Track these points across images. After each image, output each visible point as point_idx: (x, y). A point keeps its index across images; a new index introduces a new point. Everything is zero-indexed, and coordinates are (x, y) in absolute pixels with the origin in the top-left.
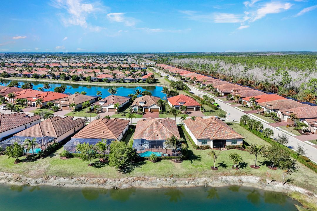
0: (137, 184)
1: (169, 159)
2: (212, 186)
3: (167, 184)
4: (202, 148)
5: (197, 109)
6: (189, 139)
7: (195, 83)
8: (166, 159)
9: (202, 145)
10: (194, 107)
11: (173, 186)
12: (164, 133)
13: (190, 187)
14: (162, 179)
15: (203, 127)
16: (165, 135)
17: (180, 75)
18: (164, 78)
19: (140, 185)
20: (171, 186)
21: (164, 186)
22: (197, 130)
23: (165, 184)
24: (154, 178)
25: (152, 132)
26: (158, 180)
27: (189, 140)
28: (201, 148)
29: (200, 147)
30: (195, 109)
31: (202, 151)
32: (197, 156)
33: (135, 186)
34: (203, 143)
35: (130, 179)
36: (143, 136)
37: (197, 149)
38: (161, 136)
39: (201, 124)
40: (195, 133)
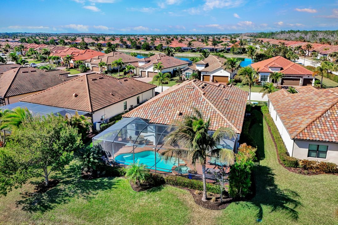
1: (187, 186)
4: (307, 168)
5: (307, 82)
6: (272, 135)
7: (308, 55)
8: (176, 184)
9: (310, 159)
10: (300, 77)
15: (317, 107)
17: (286, 45)
18: (260, 50)
22: (297, 115)
27: (273, 137)
28: (305, 168)
29: (300, 163)
30: (301, 82)
31: (307, 176)
32: (286, 193)
34: (314, 154)
36: (146, 113)
37: (289, 168)
39: (313, 101)
40: (292, 122)
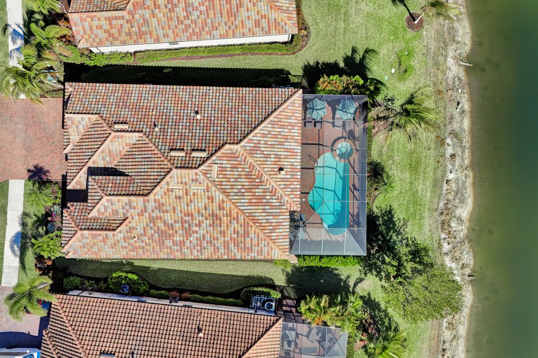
0: (460, 228)
2: (467, 48)
3: (462, 156)
11: (468, 142)
12: (273, 146)
13: (471, 100)
14: (450, 167)
16: (281, 143)
19: (462, 221)
20: (468, 145)
21: (467, 162)
23: (463, 159)
24: (445, 187)
25: (259, 192)
26: (451, 176)
33: (465, 231)
35: (446, 247)
36: (279, 224)
38: (286, 157)
